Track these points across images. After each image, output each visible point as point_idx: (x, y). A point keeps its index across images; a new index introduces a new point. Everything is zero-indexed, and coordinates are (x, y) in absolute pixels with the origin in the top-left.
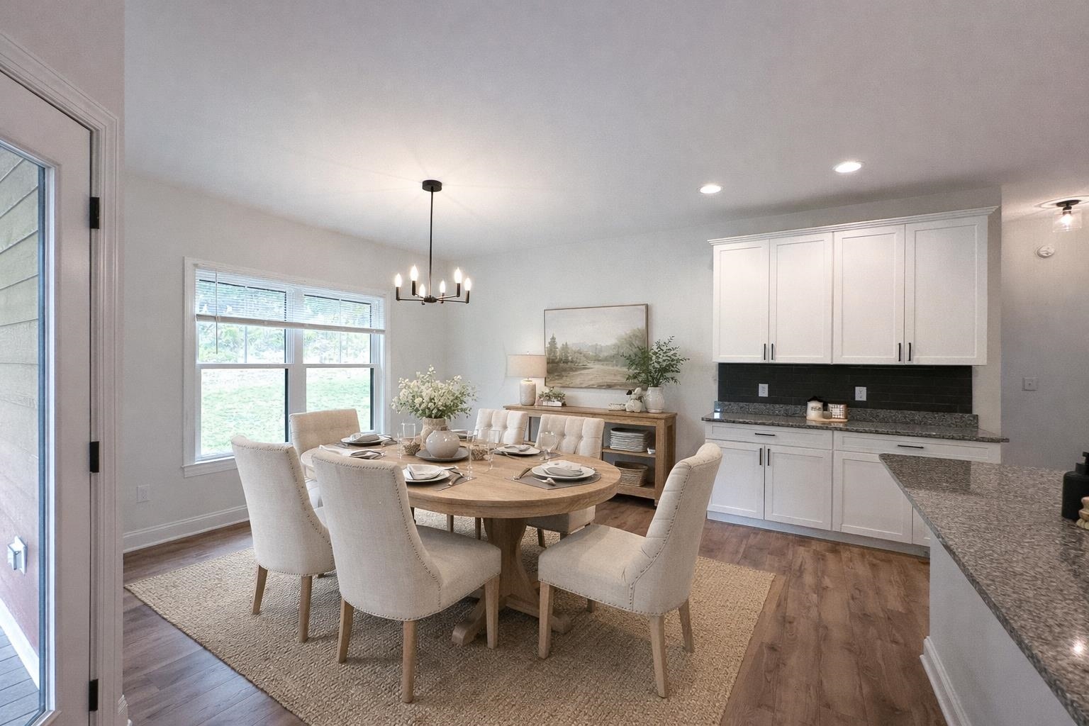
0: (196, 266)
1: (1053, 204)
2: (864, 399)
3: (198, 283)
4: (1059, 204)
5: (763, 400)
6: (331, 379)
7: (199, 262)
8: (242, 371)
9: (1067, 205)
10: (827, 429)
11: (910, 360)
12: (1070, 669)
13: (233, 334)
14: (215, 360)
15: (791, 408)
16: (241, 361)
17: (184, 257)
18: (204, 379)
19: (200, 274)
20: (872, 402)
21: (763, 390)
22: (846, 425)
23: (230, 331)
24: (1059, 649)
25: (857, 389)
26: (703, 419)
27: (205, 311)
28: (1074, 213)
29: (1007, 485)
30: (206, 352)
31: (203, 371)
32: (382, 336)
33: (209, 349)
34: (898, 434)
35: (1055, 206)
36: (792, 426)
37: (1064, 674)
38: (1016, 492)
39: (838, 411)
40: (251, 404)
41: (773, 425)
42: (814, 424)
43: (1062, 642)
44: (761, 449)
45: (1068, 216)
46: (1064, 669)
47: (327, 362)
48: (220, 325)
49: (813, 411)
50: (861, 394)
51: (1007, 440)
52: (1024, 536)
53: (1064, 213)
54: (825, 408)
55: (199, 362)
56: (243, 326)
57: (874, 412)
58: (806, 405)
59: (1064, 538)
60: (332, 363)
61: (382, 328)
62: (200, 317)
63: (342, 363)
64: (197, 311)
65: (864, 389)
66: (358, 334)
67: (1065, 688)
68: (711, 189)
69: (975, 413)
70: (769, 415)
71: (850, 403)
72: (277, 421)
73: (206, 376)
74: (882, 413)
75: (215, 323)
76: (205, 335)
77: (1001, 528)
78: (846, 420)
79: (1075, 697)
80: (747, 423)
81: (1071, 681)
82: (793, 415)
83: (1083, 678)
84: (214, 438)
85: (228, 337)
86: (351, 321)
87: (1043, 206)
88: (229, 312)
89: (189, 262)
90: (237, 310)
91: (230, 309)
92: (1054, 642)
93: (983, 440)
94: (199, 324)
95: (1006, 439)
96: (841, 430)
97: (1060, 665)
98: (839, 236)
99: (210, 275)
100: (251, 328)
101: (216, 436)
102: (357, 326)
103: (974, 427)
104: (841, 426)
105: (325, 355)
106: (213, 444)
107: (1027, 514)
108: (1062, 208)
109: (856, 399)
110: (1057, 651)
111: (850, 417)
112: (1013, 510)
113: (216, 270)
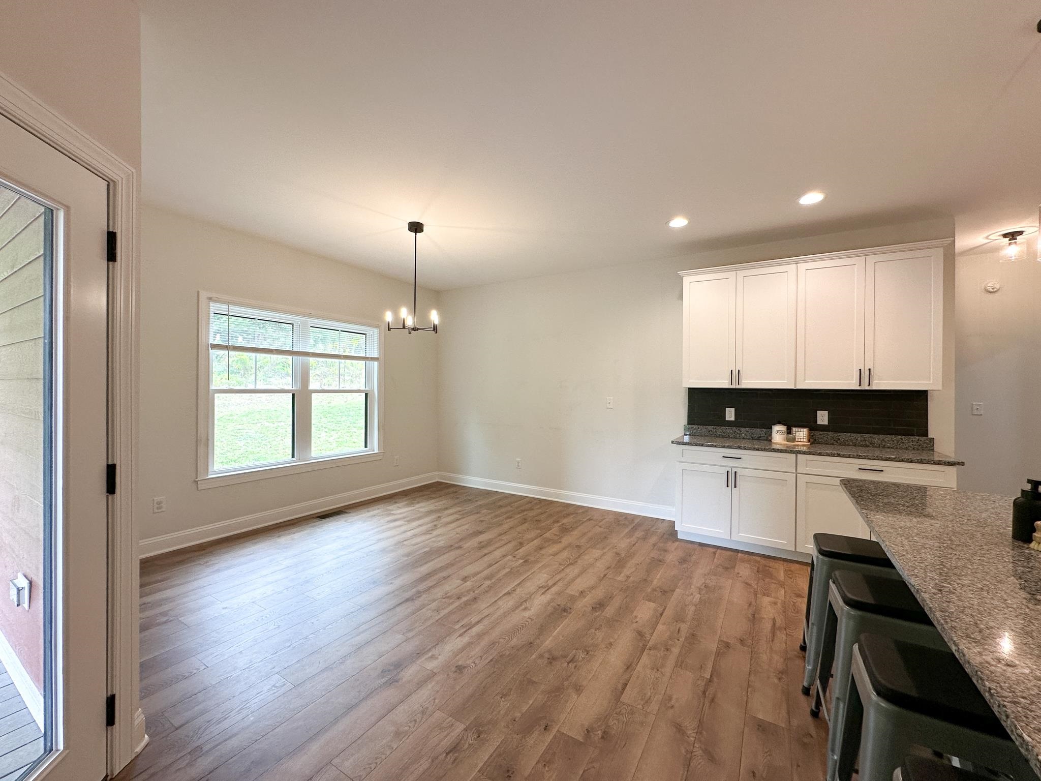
0: (210, 299)
1: (999, 236)
2: (826, 423)
3: (212, 315)
4: (1005, 236)
5: (730, 424)
6: (330, 403)
7: (214, 295)
8: (250, 396)
9: (1012, 236)
10: (791, 452)
11: (869, 385)
12: (994, 663)
13: (243, 362)
14: (227, 386)
15: (758, 432)
16: (251, 387)
17: (198, 292)
18: (216, 402)
19: (214, 307)
20: (834, 426)
21: (730, 414)
22: (809, 448)
23: (241, 360)
24: (986, 647)
25: (819, 413)
26: (672, 442)
27: (218, 341)
28: (1019, 244)
29: (961, 509)
30: (219, 378)
31: (216, 395)
32: (376, 364)
33: (222, 376)
34: (859, 457)
35: (1002, 237)
36: (758, 450)
37: (987, 667)
38: (970, 516)
39: (801, 434)
40: (259, 425)
41: (739, 448)
42: (778, 447)
43: (990, 641)
44: (728, 472)
45: (1013, 246)
46: (987, 662)
47: (326, 388)
48: (232, 353)
49: (778, 434)
50: (823, 418)
51: (963, 464)
52: (975, 554)
53: (1010, 244)
54: (789, 432)
55: (213, 387)
56: (253, 355)
57: (836, 434)
58: (771, 428)
59: (1013, 557)
60: (331, 388)
61: (376, 356)
62: (214, 346)
63: (341, 389)
64: (211, 341)
65: (826, 413)
66: (354, 362)
67: (985, 678)
68: (679, 222)
69: (930, 436)
70: (735, 438)
71: (813, 427)
72: (282, 440)
73: (219, 399)
74: (844, 436)
75: (227, 351)
76: (218, 362)
77: (954, 547)
78: (809, 443)
79: (993, 686)
80: (715, 446)
81: (992, 672)
82: (759, 439)
83: (1005, 670)
84: (225, 456)
85: (240, 365)
86: (348, 350)
87: (990, 237)
88: (240, 342)
89: (204, 295)
90: (248, 340)
91: (240, 339)
92: (982, 641)
93: (939, 463)
94: (214, 353)
95: (962, 462)
96: (804, 453)
97: (984, 659)
98: (803, 267)
99: (223, 308)
100: (261, 356)
101: (228, 454)
102: (353, 354)
103: (929, 450)
104: (805, 449)
105: (325, 381)
106: (225, 461)
107: (979, 535)
108: (1008, 239)
109: (818, 423)
110: (983, 648)
111: (813, 440)
112: (966, 532)
113: (228, 303)
